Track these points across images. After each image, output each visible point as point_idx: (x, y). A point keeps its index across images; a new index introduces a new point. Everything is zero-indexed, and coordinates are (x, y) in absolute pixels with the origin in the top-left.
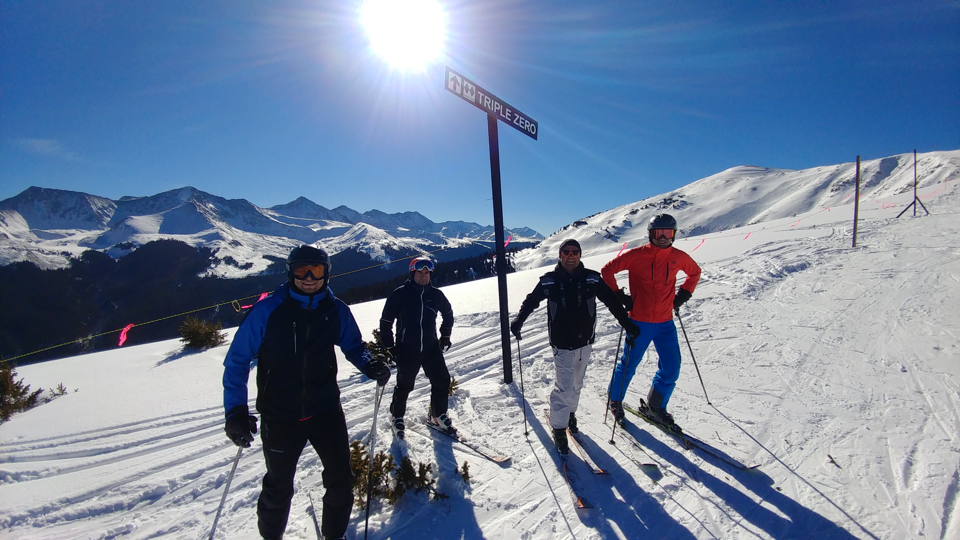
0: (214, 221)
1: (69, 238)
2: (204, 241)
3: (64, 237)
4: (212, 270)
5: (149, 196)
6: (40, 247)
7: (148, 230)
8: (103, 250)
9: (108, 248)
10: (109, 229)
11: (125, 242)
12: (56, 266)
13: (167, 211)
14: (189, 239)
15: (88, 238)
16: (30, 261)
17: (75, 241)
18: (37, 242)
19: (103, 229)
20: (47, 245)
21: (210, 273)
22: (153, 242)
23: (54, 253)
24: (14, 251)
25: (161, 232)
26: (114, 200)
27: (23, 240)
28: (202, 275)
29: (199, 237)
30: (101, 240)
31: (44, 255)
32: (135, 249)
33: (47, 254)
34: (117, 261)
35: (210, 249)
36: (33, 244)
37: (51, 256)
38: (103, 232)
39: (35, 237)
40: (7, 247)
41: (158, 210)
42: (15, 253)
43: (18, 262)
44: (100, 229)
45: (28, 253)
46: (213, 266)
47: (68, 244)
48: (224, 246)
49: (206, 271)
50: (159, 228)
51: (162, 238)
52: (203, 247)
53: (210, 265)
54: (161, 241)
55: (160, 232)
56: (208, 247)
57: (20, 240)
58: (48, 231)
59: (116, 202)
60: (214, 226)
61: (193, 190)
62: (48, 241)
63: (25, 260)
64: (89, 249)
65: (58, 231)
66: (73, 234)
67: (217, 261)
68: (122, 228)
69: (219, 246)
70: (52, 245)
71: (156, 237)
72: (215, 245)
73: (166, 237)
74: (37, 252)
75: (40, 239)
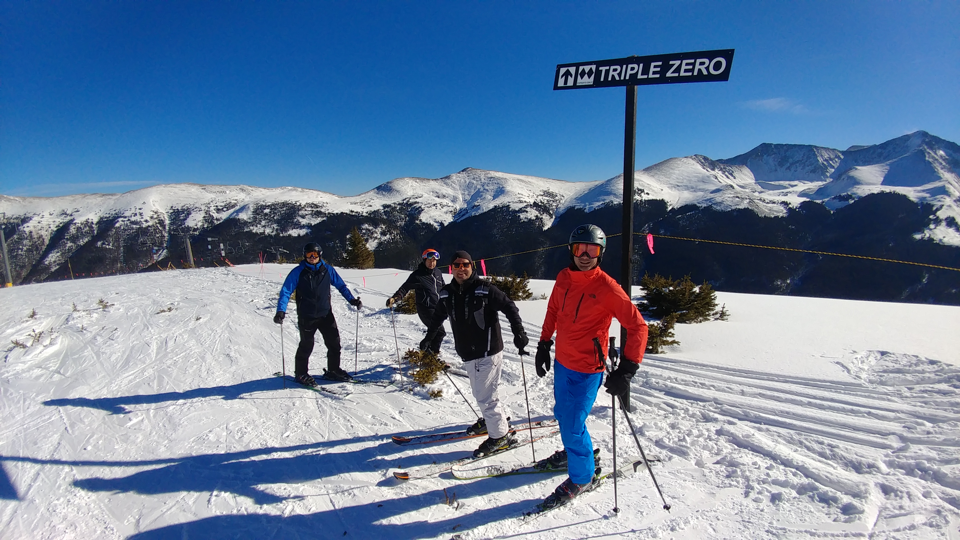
0: (942, 171)
1: (791, 189)
2: (928, 195)
3: (787, 188)
4: (931, 232)
5: (877, 144)
6: (762, 196)
7: (871, 182)
8: (821, 201)
9: (826, 200)
10: (831, 180)
11: (844, 194)
12: (773, 214)
13: (894, 160)
14: (912, 192)
15: (809, 189)
16: (750, 208)
17: (796, 192)
18: (761, 192)
19: (826, 181)
20: (769, 195)
21: (928, 235)
22: (873, 194)
23: (774, 203)
24: (737, 199)
25: (884, 183)
26: (841, 150)
27: (747, 190)
28: (918, 237)
29: (923, 191)
30: (820, 192)
31: (765, 204)
32: (853, 201)
33: (767, 203)
34: (832, 212)
35: (933, 206)
36: (756, 194)
37: (770, 205)
38: (825, 183)
39: (759, 188)
40: (732, 196)
41: (886, 158)
42: (738, 201)
43: (739, 209)
44: (822, 181)
45: (750, 202)
46: (932, 226)
47: (789, 194)
48: (949, 204)
49: (923, 232)
50: (882, 179)
51: (884, 190)
52: (925, 202)
53: (929, 225)
54: (882, 194)
55: (882, 184)
56: (931, 202)
57: (745, 190)
58: (773, 183)
59: (843, 153)
60: (941, 178)
61: (925, 134)
62: (771, 192)
63: (746, 207)
64: (808, 200)
65: (782, 183)
66: (796, 186)
67: (937, 222)
68: (844, 179)
69: (942, 203)
70: (774, 195)
71: (876, 189)
72: (939, 201)
73: (888, 189)
74: (759, 201)
75: (763, 190)
